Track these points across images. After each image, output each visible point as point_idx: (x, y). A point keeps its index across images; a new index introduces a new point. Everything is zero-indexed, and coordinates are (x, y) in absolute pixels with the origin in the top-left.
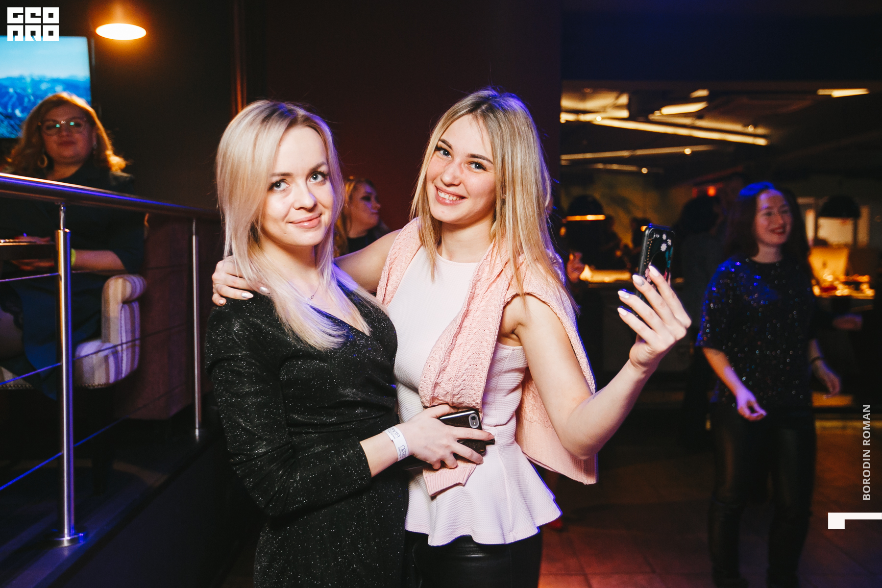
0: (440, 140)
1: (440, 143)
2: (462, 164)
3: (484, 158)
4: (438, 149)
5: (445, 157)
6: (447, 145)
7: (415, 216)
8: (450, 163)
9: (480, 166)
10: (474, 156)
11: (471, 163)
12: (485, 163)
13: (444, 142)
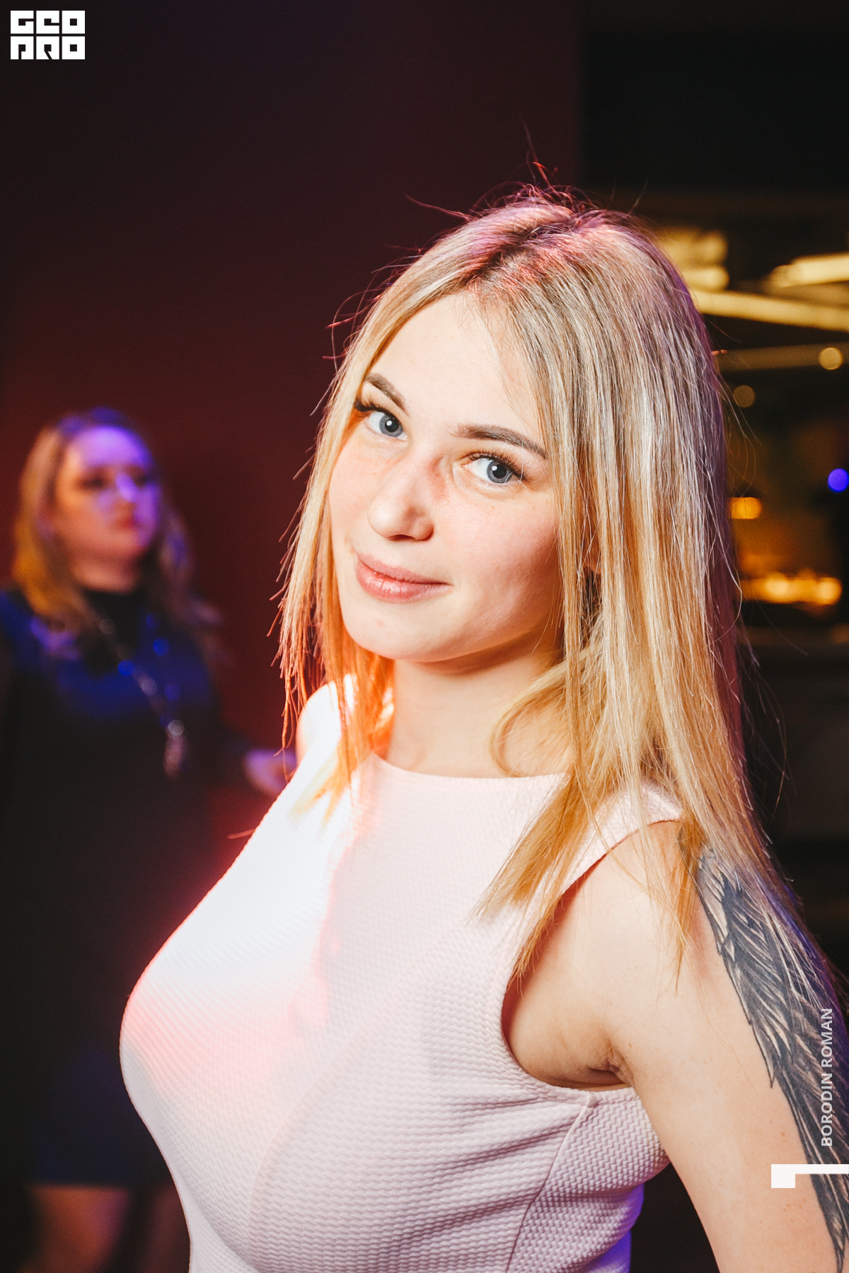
0: (365, 378)
1: (370, 392)
2: (443, 464)
3: (517, 440)
4: (363, 409)
5: (385, 439)
6: (389, 395)
7: (314, 676)
8: (399, 460)
9: (503, 469)
10: (480, 434)
11: (473, 456)
12: (522, 457)
13: (378, 384)
